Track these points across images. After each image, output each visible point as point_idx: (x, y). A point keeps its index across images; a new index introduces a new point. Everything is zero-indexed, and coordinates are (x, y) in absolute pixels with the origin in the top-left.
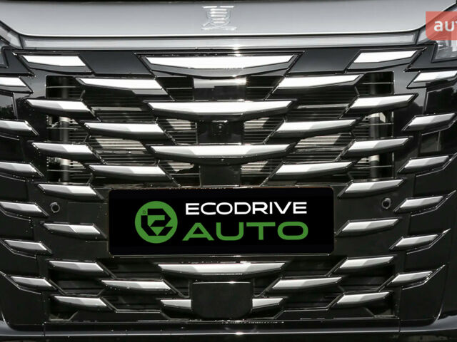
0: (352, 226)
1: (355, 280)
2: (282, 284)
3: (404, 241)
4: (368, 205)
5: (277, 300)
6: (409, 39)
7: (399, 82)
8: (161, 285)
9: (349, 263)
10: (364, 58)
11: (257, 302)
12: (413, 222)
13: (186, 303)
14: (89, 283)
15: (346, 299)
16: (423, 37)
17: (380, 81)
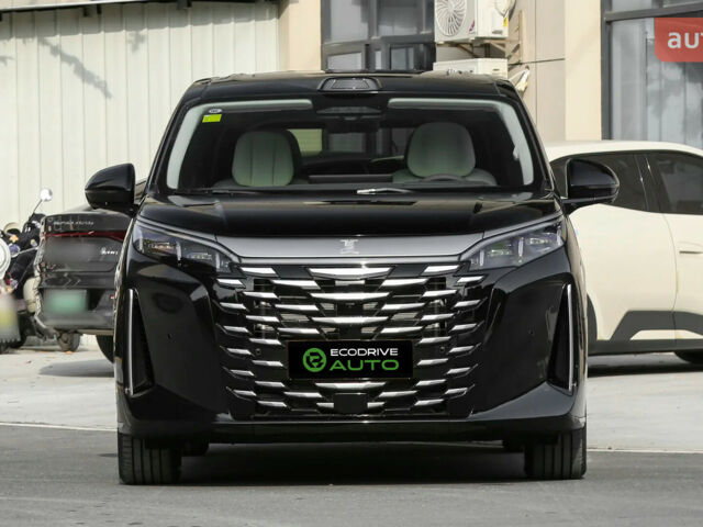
0: (423, 362)
1: (425, 392)
2: (384, 394)
3: (452, 371)
4: (430, 351)
5: (381, 404)
6: (455, 259)
7: (449, 283)
8: (317, 395)
9: (421, 383)
10: (430, 269)
11: (370, 405)
12: (456, 361)
13: (331, 405)
14: (276, 394)
15: (420, 403)
16: (463, 258)
17: (438, 282)
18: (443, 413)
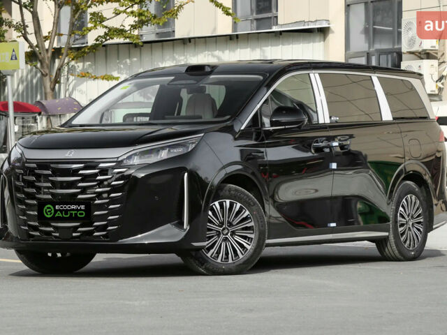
0: (96, 213)
1: (99, 229)
2: (80, 229)
3: (110, 218)
4: (100, 207)
5: (79, 234)
6: (116, 160)
7: (109, 172)
8: (52, 229)
9: (95, 224)
10: (101, 165)
11: (74, 234)
12: (113, 212)
13: (57, 234)
14: (35, 228)
15: (96, 234)
16: (120, 159)
17: (104, 171)
18: (108, 240)
